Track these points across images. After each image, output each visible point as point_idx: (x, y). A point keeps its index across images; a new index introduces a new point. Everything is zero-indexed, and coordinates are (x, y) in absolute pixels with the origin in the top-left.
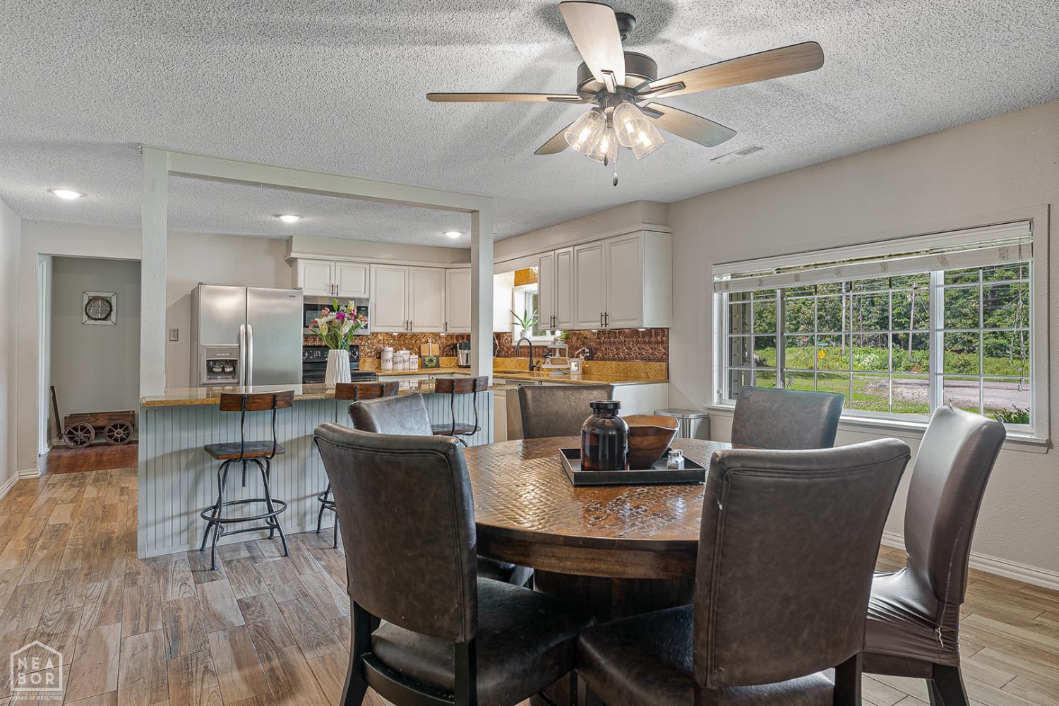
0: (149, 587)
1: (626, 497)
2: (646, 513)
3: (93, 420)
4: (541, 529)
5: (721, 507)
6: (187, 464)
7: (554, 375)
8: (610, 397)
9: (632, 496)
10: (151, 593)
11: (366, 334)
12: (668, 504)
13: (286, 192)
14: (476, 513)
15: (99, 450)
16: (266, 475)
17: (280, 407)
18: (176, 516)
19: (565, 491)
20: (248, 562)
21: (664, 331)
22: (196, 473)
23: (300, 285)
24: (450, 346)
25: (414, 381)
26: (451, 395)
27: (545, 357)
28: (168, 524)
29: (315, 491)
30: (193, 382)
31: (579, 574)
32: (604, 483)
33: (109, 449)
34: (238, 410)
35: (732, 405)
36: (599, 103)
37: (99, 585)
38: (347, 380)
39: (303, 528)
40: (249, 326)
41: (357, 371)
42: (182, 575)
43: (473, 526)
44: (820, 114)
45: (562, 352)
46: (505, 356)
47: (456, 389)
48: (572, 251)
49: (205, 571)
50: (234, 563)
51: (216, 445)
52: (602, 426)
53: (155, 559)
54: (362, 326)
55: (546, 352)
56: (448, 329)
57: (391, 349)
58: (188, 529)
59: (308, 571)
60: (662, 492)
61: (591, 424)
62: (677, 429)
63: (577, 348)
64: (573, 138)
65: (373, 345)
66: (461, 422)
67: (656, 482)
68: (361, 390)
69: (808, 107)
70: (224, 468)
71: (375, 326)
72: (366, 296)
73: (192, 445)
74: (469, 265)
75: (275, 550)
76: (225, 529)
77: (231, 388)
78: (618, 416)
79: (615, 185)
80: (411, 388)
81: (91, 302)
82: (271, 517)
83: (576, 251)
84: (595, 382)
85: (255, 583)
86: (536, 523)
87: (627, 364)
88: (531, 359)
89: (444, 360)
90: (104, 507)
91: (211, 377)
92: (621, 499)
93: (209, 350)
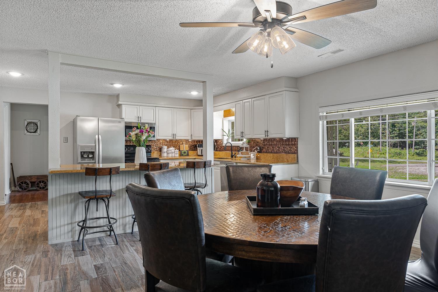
0: (54, 258)
1: (279, 221)
2: (290, 230)
3: (30, 179)
4: (238, 237)
5: (329, 229)
6: (71, 200)
7: (243, 160)
8: (270, 171)
9: (282, 220)
10: (54, 261)
11: (154, 140)
12: (300, 225)
13: (115, 73)
14: (205, 228)
15: (33, 192)
16: (107, 207)
17: (113, 174)
18: (66, 225)
19: (249, 217)
20: (99, 247)
21: (296, 139)
22: (75, 204)
23: (123, 117)
24: (193, 146)
25: (177, 163)
26: (194, 169)
27: (238, 151)
28: (62, 228)
29: (130, 214)
30: (75, 162)
31: (257, 259)
32: (268, 214)
33: (37, 192)
34: (94, 175)
35: (330, 175)
36: (263, 27)
37: (30, 257)
38: (145, 161)
39: (125, 231)
40: (100, 136)
41: (150, 157)
42: (69, 252)
43: (204, 235)
44: (373, 33)
45: (247, 149)
46: (220, 151)
47: (196, 166)
48: (251, 101)
49: (79, 251)
50: (93, 247)
51: (84, 191)
52: (267, 186)
53: (56, 245)
54: (152, 136)
55: (239, 149)
56: (193, 137)
57: (166, 147)
58: (72, 231)
59: (127, 252)
60: (297, 219)
61: (261, 185)
62: (304, 187)
63: (254, 147)
64: (251, 44)
65: (158, 145)
66: (199, 182)
67: (294, 213)
68: (151, 166)
69: (367, 29)
70: (88, 202)
71: (158, 136)
72: (154, 122)
73: (73, 192)
74: (202, 107)
75: (112, 241)
76: (89, 231)
77: (92, 165)
78: (275, 181)
79: (272, 67)
80: (175, 165)
81: (29, 125)
82: (110, 226)
83: (252, 101)
84: (263, 163)
85: (102, 257)
86: (235, 234)
87: (278, 155)
88: (232, 152)
89: (191, 153)
90: (34, 219)
91: (83, 159)
92: (277, 222)
93: (82, 147)
